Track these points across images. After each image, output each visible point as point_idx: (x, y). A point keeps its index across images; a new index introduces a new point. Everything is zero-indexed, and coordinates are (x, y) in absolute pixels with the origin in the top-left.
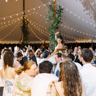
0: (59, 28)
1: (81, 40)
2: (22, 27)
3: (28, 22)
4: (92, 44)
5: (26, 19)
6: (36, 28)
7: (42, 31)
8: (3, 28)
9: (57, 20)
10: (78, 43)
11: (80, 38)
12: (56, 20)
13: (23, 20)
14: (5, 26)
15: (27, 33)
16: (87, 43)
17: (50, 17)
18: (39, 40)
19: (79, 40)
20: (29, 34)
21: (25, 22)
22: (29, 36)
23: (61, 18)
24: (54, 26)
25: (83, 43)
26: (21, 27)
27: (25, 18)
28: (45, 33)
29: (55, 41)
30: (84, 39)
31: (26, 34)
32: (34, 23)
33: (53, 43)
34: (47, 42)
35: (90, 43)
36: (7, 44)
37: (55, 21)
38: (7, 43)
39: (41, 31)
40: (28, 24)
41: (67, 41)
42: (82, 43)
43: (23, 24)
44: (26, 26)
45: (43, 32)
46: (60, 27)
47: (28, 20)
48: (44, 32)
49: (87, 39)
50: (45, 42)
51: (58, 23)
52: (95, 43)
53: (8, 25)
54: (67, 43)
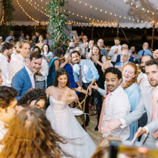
1: (100, 21)
4: (118, 30)
10: (95, 27)
11: (98, 19)
15: (10, 8)
16: (110, 27)
18: (30, 20)
19: (97, 22)
20: (15, 10)
22: (14, 13)
24: (58, 0)
25: (103, 27)
28: (41, 9)
29: (57, 27)
30: (105, 21)
31: (9, 10)
33: (55, 31)
34: (43, 23)
35: (115, 27)
39: (34, 4)
41: (76, 23)
42: (101, 26)
45: (36, 6)
46: (67, 2)
48: (38, 8)
49: (110, 22)
50: (40, 23)
52: (123, 28)
54: (76, 26)
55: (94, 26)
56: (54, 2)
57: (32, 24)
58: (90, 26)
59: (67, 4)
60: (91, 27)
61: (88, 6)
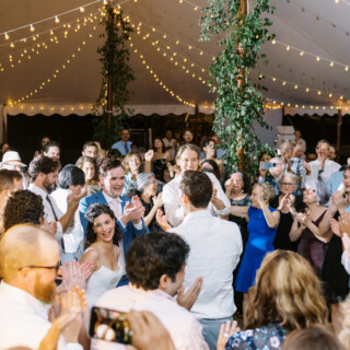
0: (259, 62)
2: (104, 49)
3: (130, 29)
5: (120, 17)
6: (161, 53)
7: (187, 65)
8: (30, 53)
9: (251, 28)
12: (247, 29)
13: (107, 23)
14: (36, 48)
15: (122, 74)
17: (220, 12)
18: (174, 101)
20: (133, 79)
21: (117, 29)
22: (130, 86)
23: (269, 16)
24: (238, 53)
26: (99, 51)
27: (118, 13)
28: (199, 74)
29: (236, 119)
31: (120, 79)
32: (151, 32)
33: (229, 128)
36: (46, 114)
37: (244, 31)
38: (46, 110)
39: (181, 63)
40: (126, 37)
41: (293, 106)
43: (107, 37)
44: (119, 47)
45: (188, 67)
46: (263, 56)
47: (127, 19)
48: (192, 70)
50: (197, 109)
51: (254, 40)
53: (48, 43)
54: (293, 114)
55: (343, 114)
56: (228, 58)
57: (178, 111)
58: (331, 114)
59: (262, 60)
60: (336, 116)
61: (324, 63)
